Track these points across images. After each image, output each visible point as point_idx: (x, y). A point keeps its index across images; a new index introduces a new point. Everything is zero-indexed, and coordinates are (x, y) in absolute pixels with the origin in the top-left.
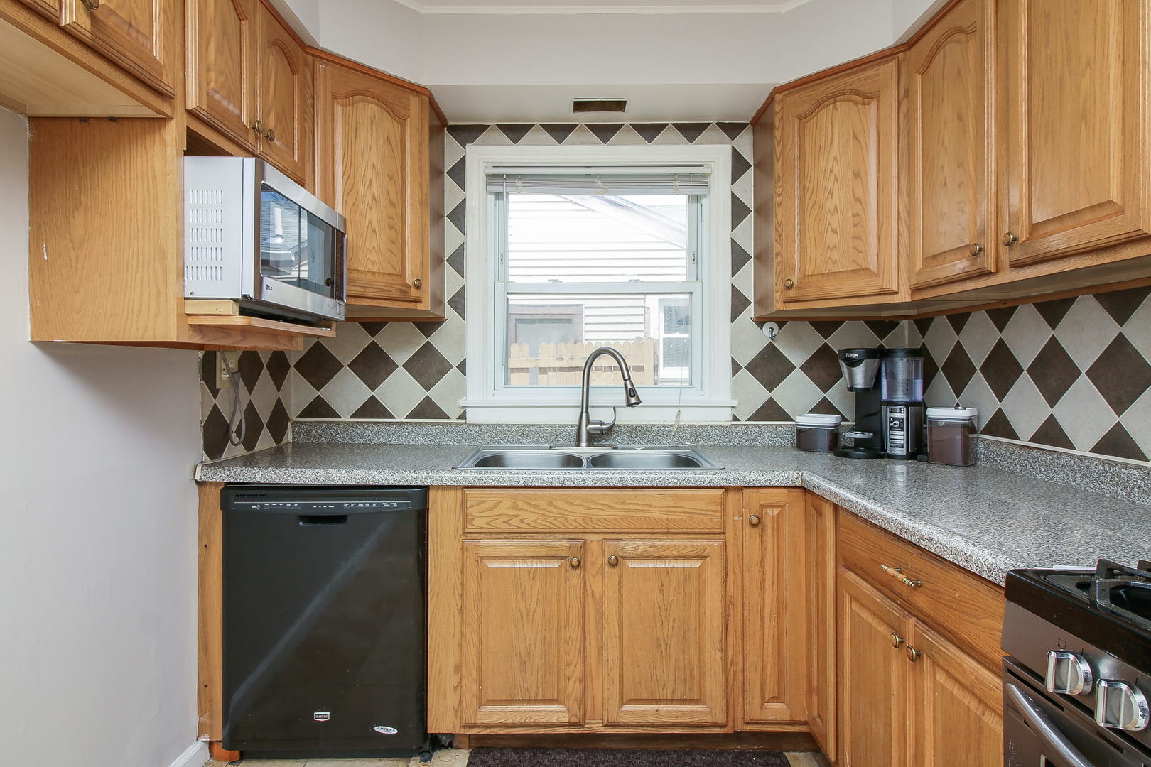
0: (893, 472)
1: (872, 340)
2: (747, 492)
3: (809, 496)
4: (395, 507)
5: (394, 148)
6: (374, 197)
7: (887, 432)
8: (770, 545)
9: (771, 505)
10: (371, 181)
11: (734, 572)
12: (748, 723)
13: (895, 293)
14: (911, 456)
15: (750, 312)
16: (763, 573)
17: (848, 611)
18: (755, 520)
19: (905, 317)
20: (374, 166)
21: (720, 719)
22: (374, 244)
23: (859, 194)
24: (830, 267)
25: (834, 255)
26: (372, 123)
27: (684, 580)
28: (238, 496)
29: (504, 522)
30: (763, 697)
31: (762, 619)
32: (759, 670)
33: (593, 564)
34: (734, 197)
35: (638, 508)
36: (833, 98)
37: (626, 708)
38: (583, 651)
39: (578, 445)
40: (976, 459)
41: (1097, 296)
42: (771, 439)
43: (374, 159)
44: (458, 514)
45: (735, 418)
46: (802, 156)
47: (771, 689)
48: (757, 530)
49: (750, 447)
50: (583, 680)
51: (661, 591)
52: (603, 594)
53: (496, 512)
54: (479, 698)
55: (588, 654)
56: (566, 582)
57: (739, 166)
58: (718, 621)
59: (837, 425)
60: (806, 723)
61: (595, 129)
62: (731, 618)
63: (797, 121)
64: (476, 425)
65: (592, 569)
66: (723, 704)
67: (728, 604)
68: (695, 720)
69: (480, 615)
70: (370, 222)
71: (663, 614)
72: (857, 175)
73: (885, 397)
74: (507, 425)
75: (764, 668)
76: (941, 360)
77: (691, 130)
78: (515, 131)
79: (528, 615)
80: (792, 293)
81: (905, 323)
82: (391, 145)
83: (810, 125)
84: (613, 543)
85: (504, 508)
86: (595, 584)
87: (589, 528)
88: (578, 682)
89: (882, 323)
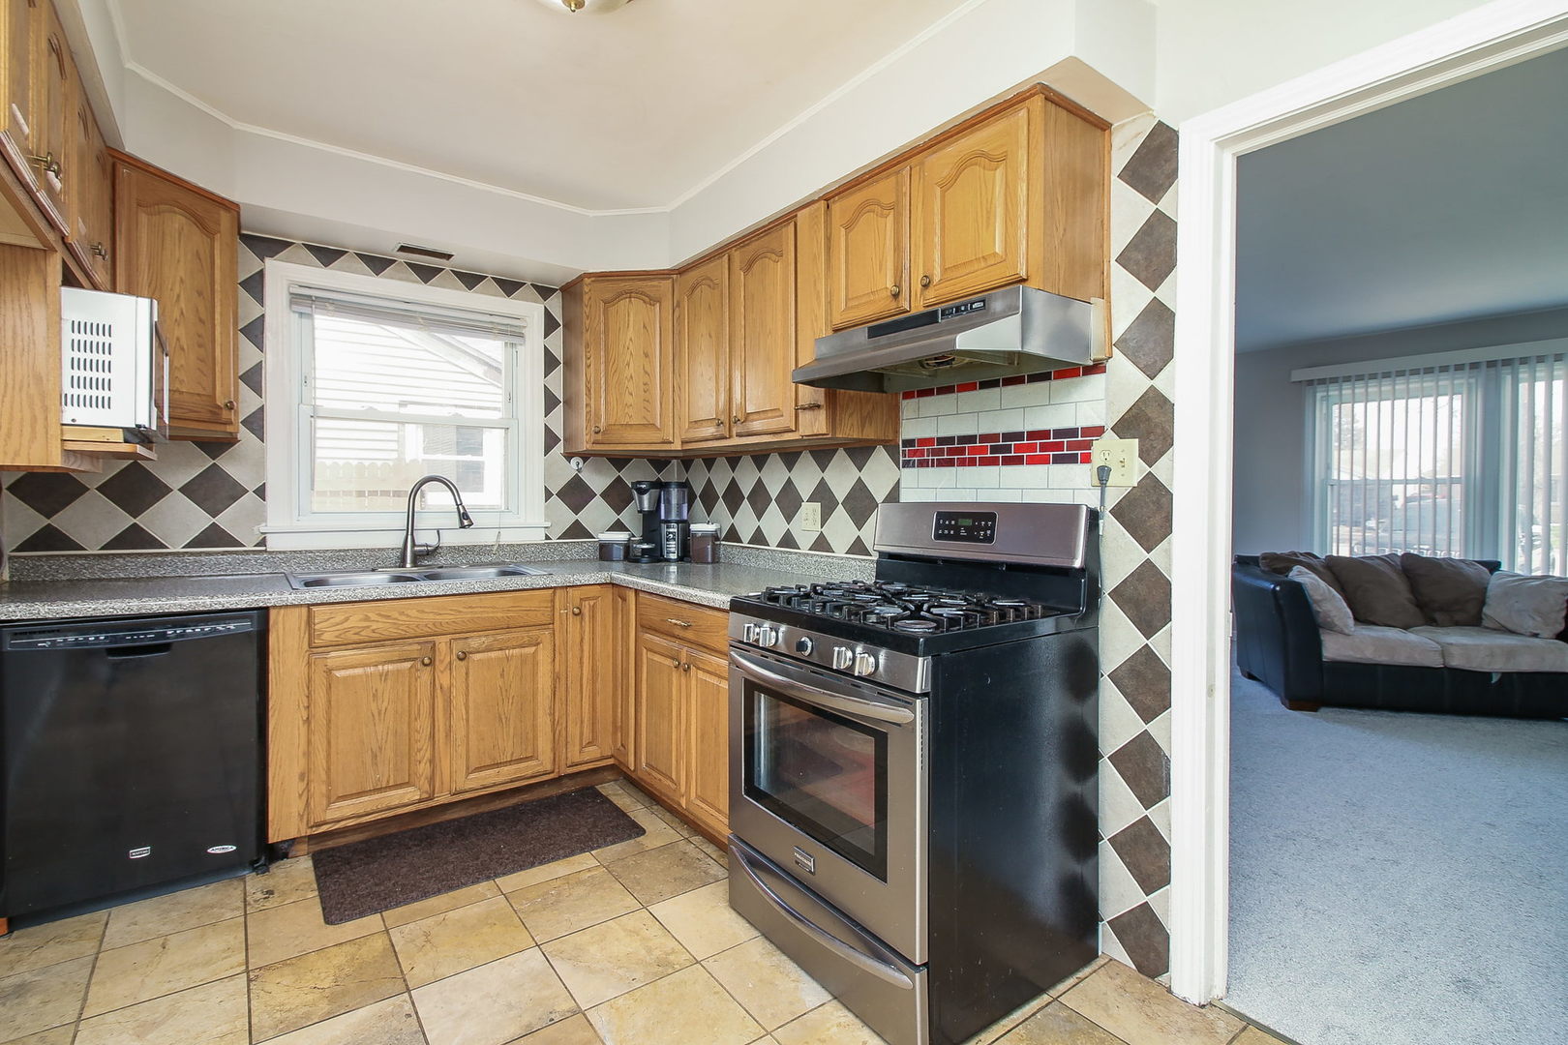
0: (668, 572)
1: (652, 475)
2: (569, 590)
3: (616, 589)
4: (233, 630)
5: (204, 264)
6: (182, 313)
7: (664, 541)
8: (587, 629)
9: (588, 599)
10: (179, 296)
11: (560, 654)
12: (570, 766)
13: (670, 443)
14: (680, 559)
15: (559, 448)
16: (582, 651)
17: (645, 660)
18: (576, 611)
19: (675, 458)
20: (182, 280)
21: (549, 767)
22: (183, 362)
23: (648, 370)
24: (627, 420)
25: (630, 411)
26: (180, 234)
27: (521, 664)
28: (16, 634)
29: (355, 634)
30: (581, 743)
31: (581, 686)
32: (578, 725)
33: (442, 661)
34: (546, 349)
35: (482, 610)
36: (629, 294)
37: (472, 776)
38: (432, 736)
39: (404, 566)
40: (719, 558)
41: (780, 454)
42: (578, 553)
43: (182, 273)
44: (302, 631)
45: (547, 538)
46: (606, 332)
47: (587, 736)
48: (579, 617)
49: (561, 561)
50: (432, 761)
51: (502, 676)
52: (451, 685)
53: (346, 625)
54: (329, 797)
55: (436, 739)
56: (416, 680)
57: (550, 325)
58: (548, 692)
59: (629, 540)
60: (612, 756)
61: (413, 267)
62: (557, 690)
63: (602, 304)
64: (280, 552)
65: (440, 667)
66: (552, 756)
67: (556, 678)
68: (529, 773)
69: (329, 721)
70: (178, 339)
71: (504, 693)
72: (646, 355)
73: (663, 518)
74: (318, 551)
75: (582, 722)
76: (698, 491)
77: (509, 286)
78: (327, 255)
79: (379, 714)
80: (599, 437)
81: (674, 461)
82: (200, 259)
83: (612, 310)
84: (461, 642)
85: (355, 621)
86: (444, 679)
87: (439, 631)
88: (428, 764)
89: (659, 462)
